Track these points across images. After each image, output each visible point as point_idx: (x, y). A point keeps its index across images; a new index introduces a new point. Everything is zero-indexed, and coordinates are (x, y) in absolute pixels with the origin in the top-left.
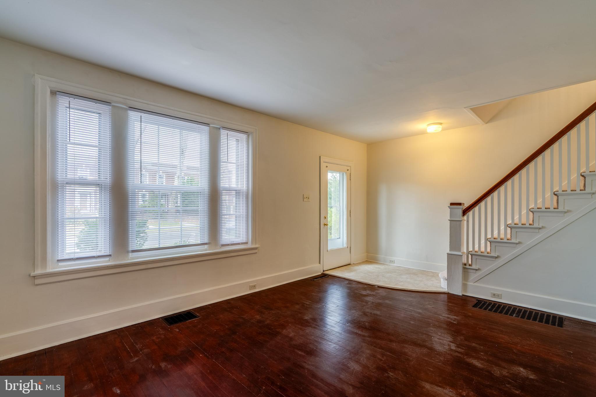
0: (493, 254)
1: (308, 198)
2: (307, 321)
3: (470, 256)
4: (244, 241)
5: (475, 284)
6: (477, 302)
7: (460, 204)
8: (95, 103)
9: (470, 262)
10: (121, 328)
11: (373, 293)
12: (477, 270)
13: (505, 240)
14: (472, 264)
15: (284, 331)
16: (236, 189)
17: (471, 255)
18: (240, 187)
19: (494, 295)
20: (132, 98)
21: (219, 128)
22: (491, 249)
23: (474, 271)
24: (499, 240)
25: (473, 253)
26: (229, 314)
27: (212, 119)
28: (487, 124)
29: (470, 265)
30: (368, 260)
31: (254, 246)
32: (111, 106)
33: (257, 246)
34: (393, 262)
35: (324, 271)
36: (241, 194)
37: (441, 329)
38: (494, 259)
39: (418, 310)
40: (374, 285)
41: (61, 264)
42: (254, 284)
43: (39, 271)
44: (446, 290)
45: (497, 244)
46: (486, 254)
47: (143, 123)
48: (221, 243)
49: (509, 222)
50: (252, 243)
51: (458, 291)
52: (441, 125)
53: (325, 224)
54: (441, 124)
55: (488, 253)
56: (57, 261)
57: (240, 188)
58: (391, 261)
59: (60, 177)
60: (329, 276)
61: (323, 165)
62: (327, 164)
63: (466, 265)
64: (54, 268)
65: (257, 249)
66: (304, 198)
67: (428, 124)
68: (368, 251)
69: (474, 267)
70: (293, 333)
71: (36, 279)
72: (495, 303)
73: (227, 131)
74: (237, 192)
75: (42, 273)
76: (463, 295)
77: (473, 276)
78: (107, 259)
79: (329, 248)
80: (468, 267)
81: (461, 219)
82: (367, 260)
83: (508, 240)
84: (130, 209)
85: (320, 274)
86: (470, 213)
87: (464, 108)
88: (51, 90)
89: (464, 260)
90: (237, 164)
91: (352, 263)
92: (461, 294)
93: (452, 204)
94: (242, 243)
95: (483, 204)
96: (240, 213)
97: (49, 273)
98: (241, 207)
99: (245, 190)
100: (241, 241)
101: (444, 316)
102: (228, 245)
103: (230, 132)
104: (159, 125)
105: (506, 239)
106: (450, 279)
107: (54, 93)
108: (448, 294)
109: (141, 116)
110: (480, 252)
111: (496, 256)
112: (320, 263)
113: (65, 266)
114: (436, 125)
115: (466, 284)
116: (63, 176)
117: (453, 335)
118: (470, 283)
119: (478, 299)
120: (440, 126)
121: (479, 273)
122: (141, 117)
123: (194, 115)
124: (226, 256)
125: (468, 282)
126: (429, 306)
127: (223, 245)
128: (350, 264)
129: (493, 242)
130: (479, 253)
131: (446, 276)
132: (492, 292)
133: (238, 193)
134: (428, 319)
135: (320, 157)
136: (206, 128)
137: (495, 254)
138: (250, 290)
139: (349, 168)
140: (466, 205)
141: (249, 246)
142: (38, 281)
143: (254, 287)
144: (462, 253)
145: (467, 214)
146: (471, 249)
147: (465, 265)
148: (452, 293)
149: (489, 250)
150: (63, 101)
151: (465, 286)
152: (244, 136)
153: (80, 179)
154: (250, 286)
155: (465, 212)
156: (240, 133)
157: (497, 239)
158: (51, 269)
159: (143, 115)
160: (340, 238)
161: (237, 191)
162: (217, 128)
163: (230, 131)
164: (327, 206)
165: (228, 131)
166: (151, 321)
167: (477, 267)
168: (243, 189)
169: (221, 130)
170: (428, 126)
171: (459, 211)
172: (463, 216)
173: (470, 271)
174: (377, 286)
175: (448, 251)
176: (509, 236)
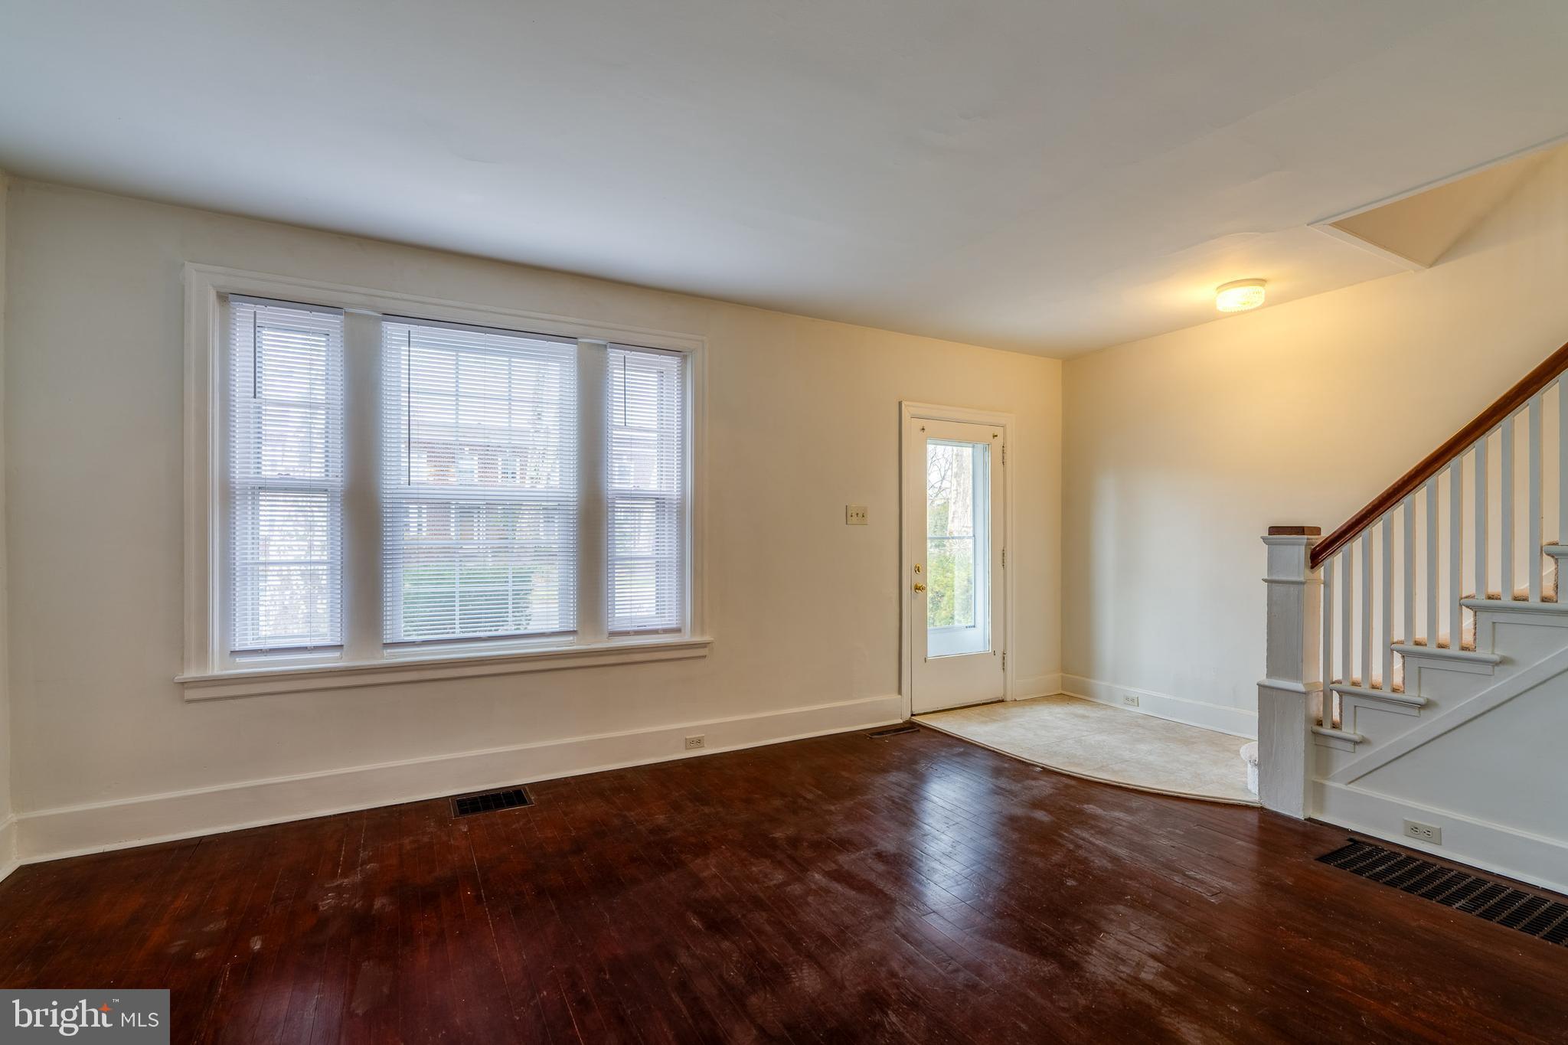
0: (1411, 695)
1: (860, 515)
2: (773, 844)
3: (1336, 697)
4: (674, 626)
5: (1353, 788)
6: (1347, 847)
7: (1300, 530)
8: (308, 312)
9: (1336, 717)
10: (362, 811)
11: (1013, 788)
12: (1356, 743)
13: (1453, 650)
14: (1341, 723)
15: (698, 861)
16: (657, 495)
17: (1338, 692)
18: (665, 489)
19: (1415, 828)
20: (388, 294)
21: (605, 346)
22: (1404, 678)
23: (1350, 746)
24: (1432, 648)
25: (1346, 686)
26: (602, 804)
27: (581, 325)
28: (1432, 268)
29: (1335, 726)
30: (1065, 693)
31: (698, 639)
32: (341, 314)
33: (706, 638)
34: (1133, 700)
35: (912, 715)
36: (666, 506)
37: (1150, 915)
38: (1415, 712)
39: (1114, 849)
40: (1033, 765)
41: (239, 660)
42: (697, 736)
43: (192, 673)
44: (1257, 798)
45: (1425, 663)
46: (1386, 692)
47: (414, 347)
48: (609, 628)
49: (1469, 588)
50: (693, 631)
51: (1293, 806)
52: (1263, 285)
53: (919, 585)
54: (1262, 282)
55: (1394, 690)
56: (230, 654)
57: (667, 491)
58: (1127, 699)
59: (240, 473)
60: (921, 730)
61: (911, 426)
62: (923, 423)
63: (1321, 725)
64: (226, 669)
65: (706, 647)
66: (849, 516)
67: (1221, 283)
68: (1065, 668)
69: (1347, 732)
70: (714, 870)
71: (187, 688)
72: (1413, 855)
73: (623, 351)
74: (658, 503)
75: (197, 678)
76: (1310, 820)
77: (1345, 762)
78: (337, 654)
79: (932, 653)
80: (1326, 730)
81: (1302, 579)
82: (1063, 692)
83: (1464, 649)
84: (388, 541)
85: (901, 721)
86: (1337, 560)
87: (1308, 225)
88: (217, 292)
89: (1316, 708)
90: (660, 432)
91: (1009, 698)
92: (1300, 816)
93: (1275, 530)
94: (666, 631)
95: (1377, 529)
96: (664, 554)
97: (209, 677)
98: (666, 540)
99: (676, 498)
100: (662, 625)
101: (1191, 878)
102: (626, 633)
103: (633, 352)
104: (457, 349)
105: (1457, 648)
106: (1266, 763)
107: (224, 298)
108: (1261, 810)
109: (409, 331)
110: (1367, 686)
111: (1421, 700)
112: (900, 692)
113: (247, 665)
114: (1241, 286)
115: (1323, 785)
116: (248, 473)
117: (1177, 936)
118: (1335, 785)
119: (1357, 838)
120: (1259, 288)
121: (1364, 754)
122: (409, 334)
123: (538, 319)
124: (624, 661)
125: (1328, 779)
126: (1164, 842)
127: (613, 634)
128: (1003, 701)
129: (1416, 655)
130: (1365, 689)
131: (1256, 755)
132: (1406, 819)
133: (660, 502)
134: (1131, 879)
135: (900, 404)
136: (570, 350)
137: (1419, 696)
138: (687, 749)
139: (999, 431)
140: (1325, 534)
141: (686, 637)
142: (191, 694)
143: (699, 742)
144: (1305, 685)
145: (1327, 562)
146: (1337, 674)
147: (1320, 723)
148: (1274, 810)
149: (1398, 679)
150: (243, 312)
151: (1316, 792)
152: (672, 362)
153: (280, 479)
154: (686, 739)
155: (1316, 557)
156: (660, 354)
157: (1426, 645)
158: (216, 668)
159: (413, 328)
160: (974, 627)
161: (658, 499)
162: (599, 345)
163: (631, 350)
164: (924, 539)
165: (629, 352)
166: (429, 803)
167: (1358, 732)
168: (670, 495)
169: (609, 350)
170: (1219, 293)
171: (1297, 551)
172: (1312, 567)
173: (1334, 743)
174: (1042, 768)
175: (1261, 675)
176: (1468, 638)
